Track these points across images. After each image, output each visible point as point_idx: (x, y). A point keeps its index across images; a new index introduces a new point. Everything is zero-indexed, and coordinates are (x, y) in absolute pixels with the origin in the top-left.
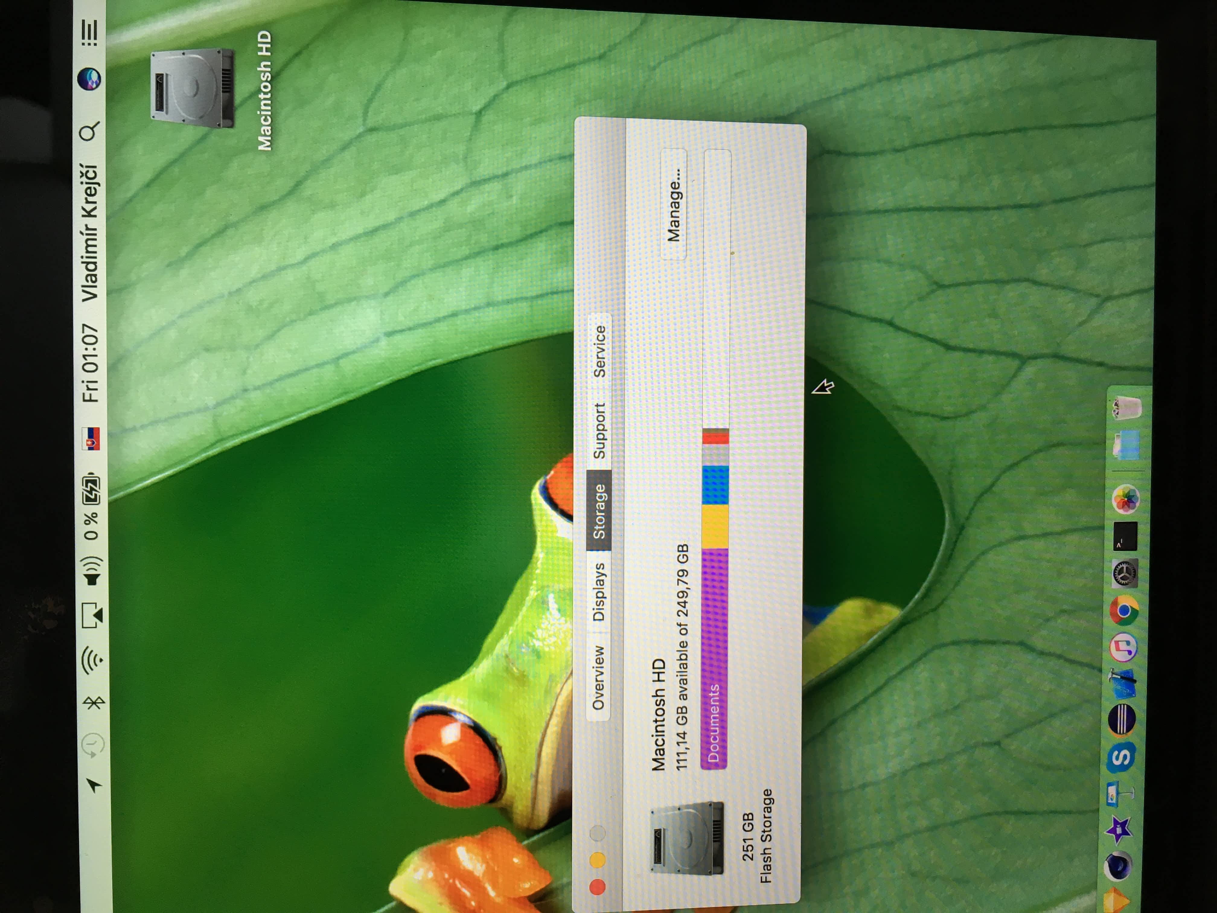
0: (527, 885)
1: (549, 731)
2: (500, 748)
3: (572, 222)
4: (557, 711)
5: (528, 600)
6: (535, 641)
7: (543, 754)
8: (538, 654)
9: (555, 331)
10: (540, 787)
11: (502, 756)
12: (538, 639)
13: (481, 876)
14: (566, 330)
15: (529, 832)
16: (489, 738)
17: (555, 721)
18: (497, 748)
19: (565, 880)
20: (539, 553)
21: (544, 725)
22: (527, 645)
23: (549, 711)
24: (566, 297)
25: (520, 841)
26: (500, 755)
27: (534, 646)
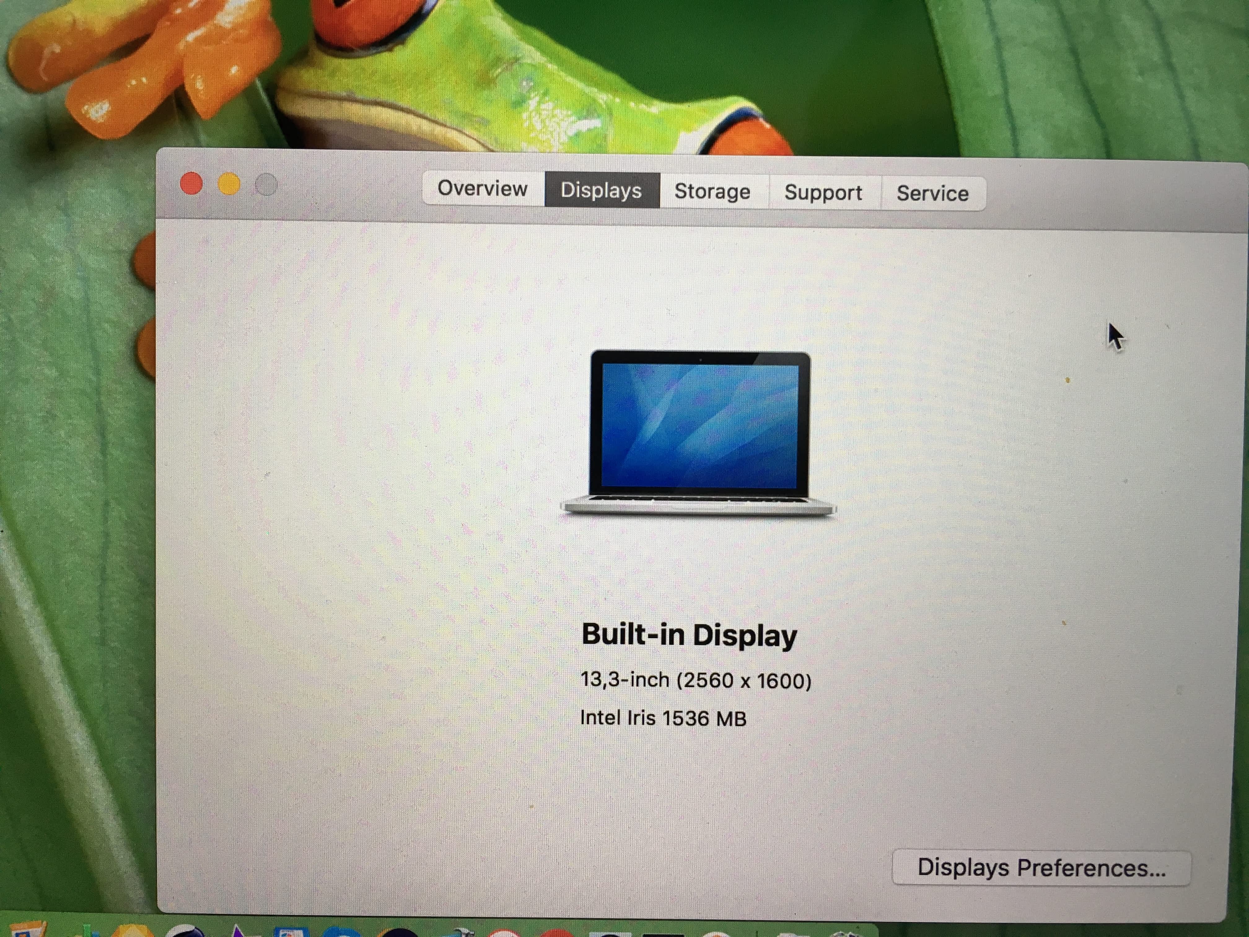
0: (199, 85)
1: (410, 118)
2: (391, 50)
3: (1109, 156)
4: (438, 129)
5: (593, 91)
6: (537, 99)
7: (379, 109)
8: (519, 103)
9: (962, 132)
10: (335, 104)
11: (379, 52)
12: (539, 103)
13: (215, 22)
14: (964, 149)
15: (272, 89)
16: (404, 35)
17: (426, 126)
18: (390, 45)
19: (203, 137)
20: (658, 107)
21: (421, 112)
22: (531, 89)
23: (440, 117)
24: (1010, 148)
25: (262, 75)
26: (380, 49)
27: (530, 98)
